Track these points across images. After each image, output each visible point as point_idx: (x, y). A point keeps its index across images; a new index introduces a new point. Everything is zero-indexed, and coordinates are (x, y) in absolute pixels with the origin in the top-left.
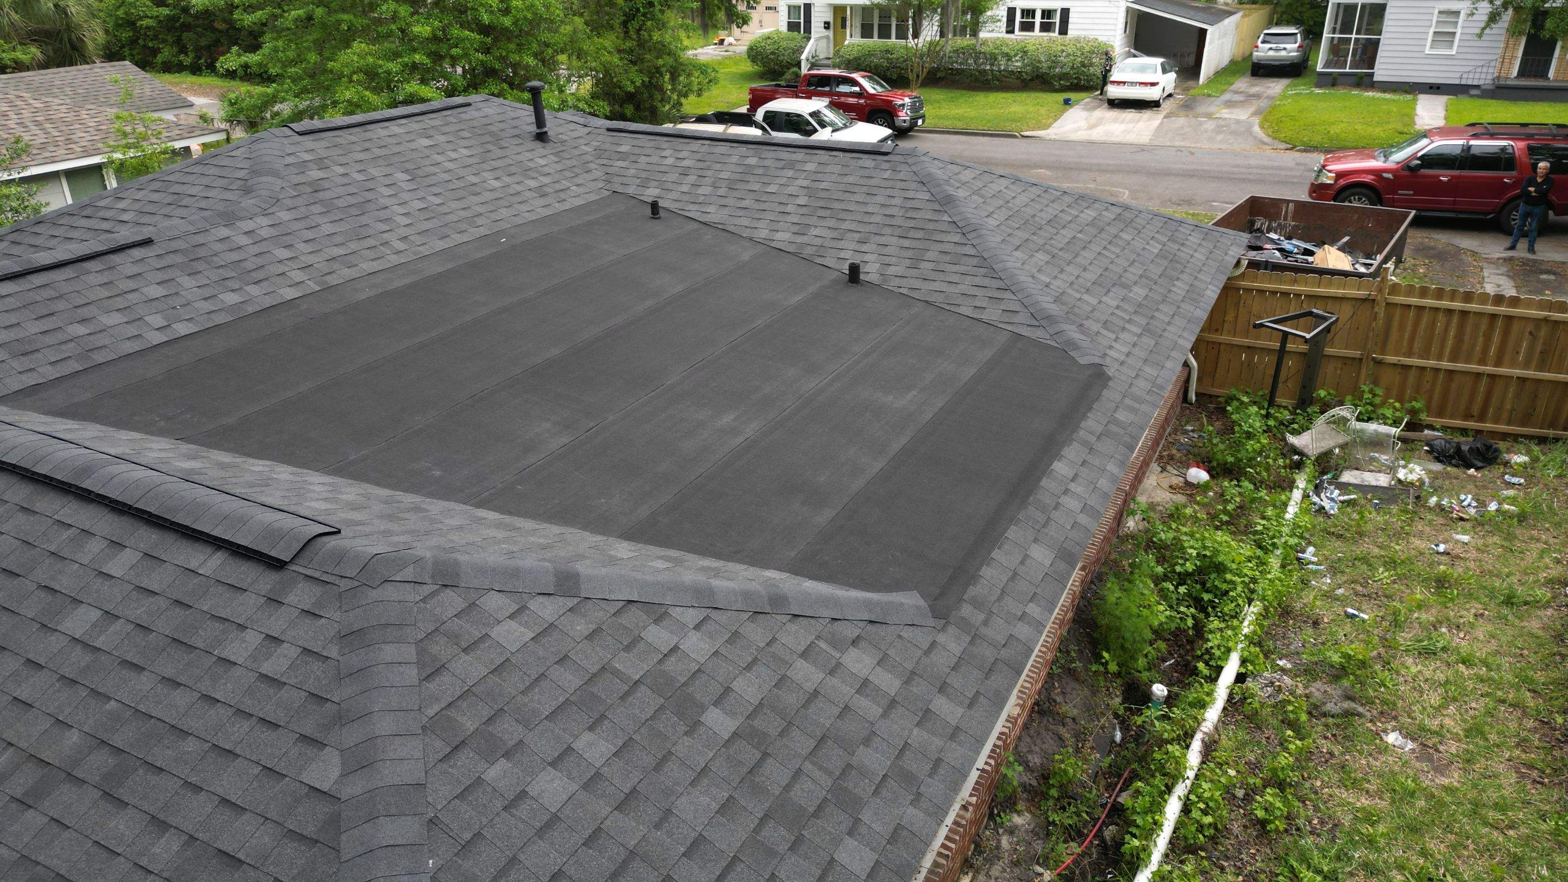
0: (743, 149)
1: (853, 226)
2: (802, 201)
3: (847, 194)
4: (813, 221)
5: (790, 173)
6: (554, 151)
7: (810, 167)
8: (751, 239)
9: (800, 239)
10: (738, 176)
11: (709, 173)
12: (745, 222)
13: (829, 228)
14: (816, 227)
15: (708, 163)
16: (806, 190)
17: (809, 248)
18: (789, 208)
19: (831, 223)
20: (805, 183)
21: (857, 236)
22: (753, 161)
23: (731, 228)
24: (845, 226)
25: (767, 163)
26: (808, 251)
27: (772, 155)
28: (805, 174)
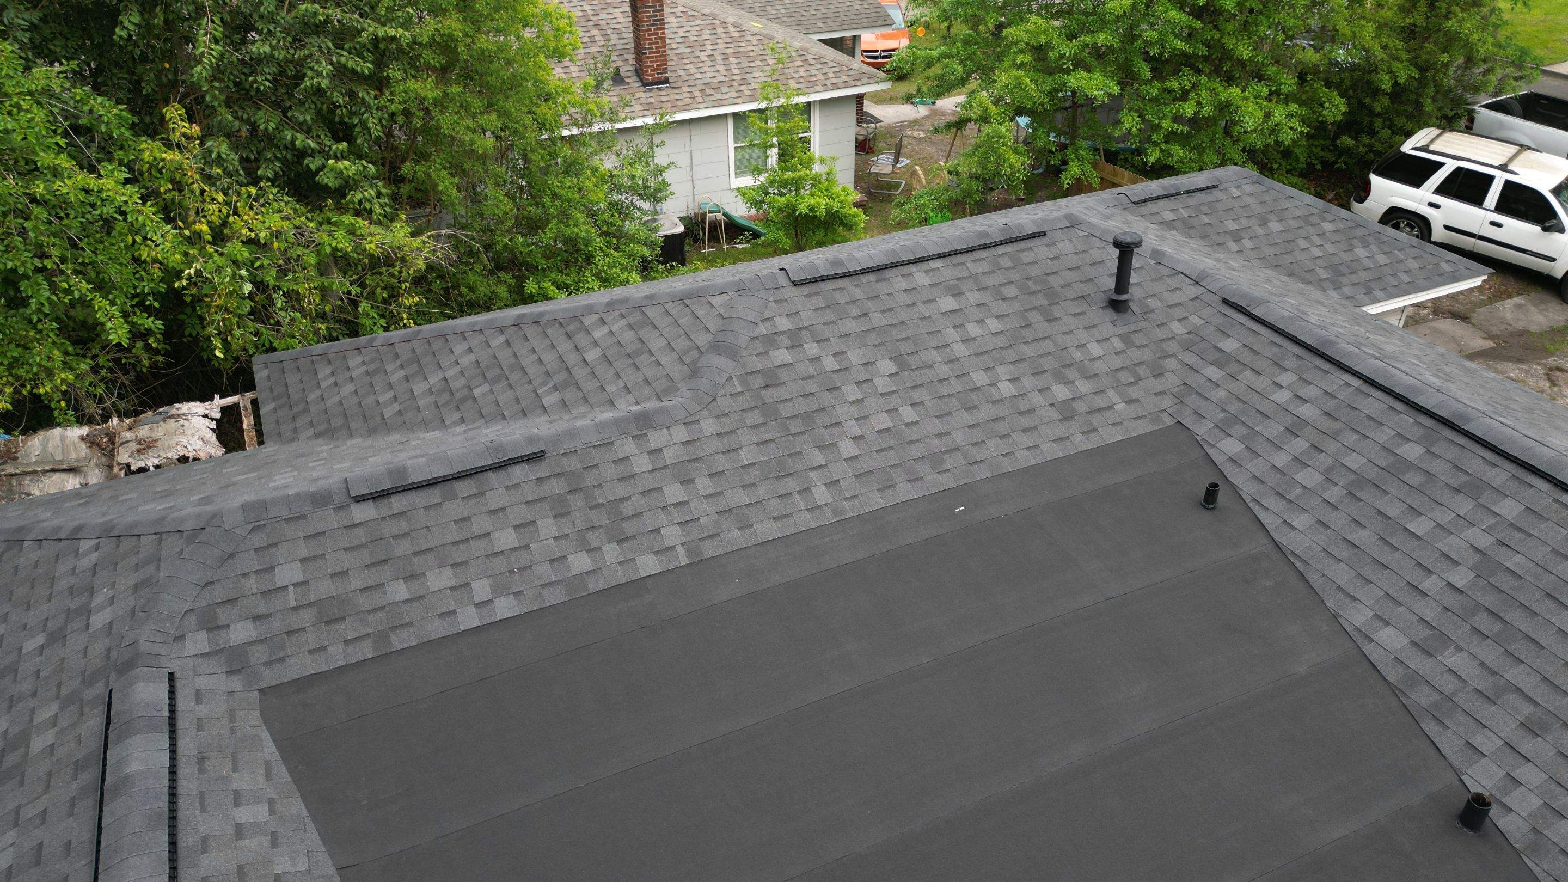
0: (1407, 419)
1: (1528, 683)
2: (1461, 578)
3: (1549, 602)
4: (1458, 632)
5: (1465, 506)
6: (1126, 329)
7: (1509, 509)
8: (1335, 617)
9: (1417, 662)
10: (1372, 473)
11: (1332, 446)
12: (1342, 575)
13: (1483, 664)
14: (1459, 649)
15: (1337, 425)
16: (1477, 557)
17: (1426, 690)
18: (1429, 584)
19: (1491, 654)
20: (1484, 541)
21: (1527, 710)
22: (1412, 452)
23: (1314, 578)
24: (1515, 675)
25: (1437, 467)
26: (1421, 697)
27: (1451, 453)
28: (1492, 521)
